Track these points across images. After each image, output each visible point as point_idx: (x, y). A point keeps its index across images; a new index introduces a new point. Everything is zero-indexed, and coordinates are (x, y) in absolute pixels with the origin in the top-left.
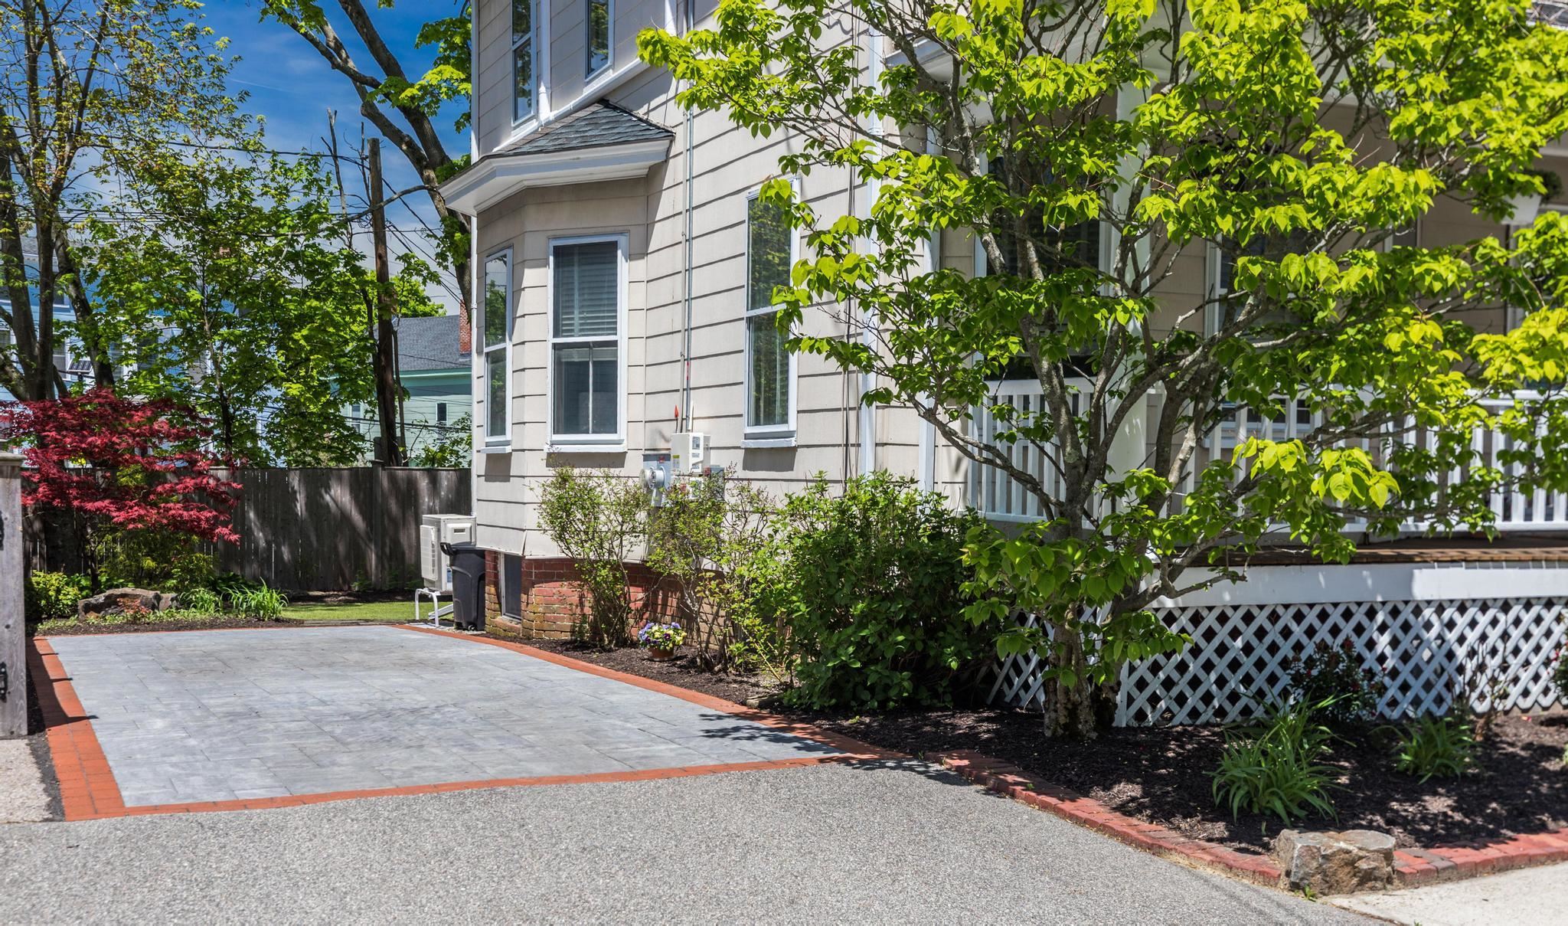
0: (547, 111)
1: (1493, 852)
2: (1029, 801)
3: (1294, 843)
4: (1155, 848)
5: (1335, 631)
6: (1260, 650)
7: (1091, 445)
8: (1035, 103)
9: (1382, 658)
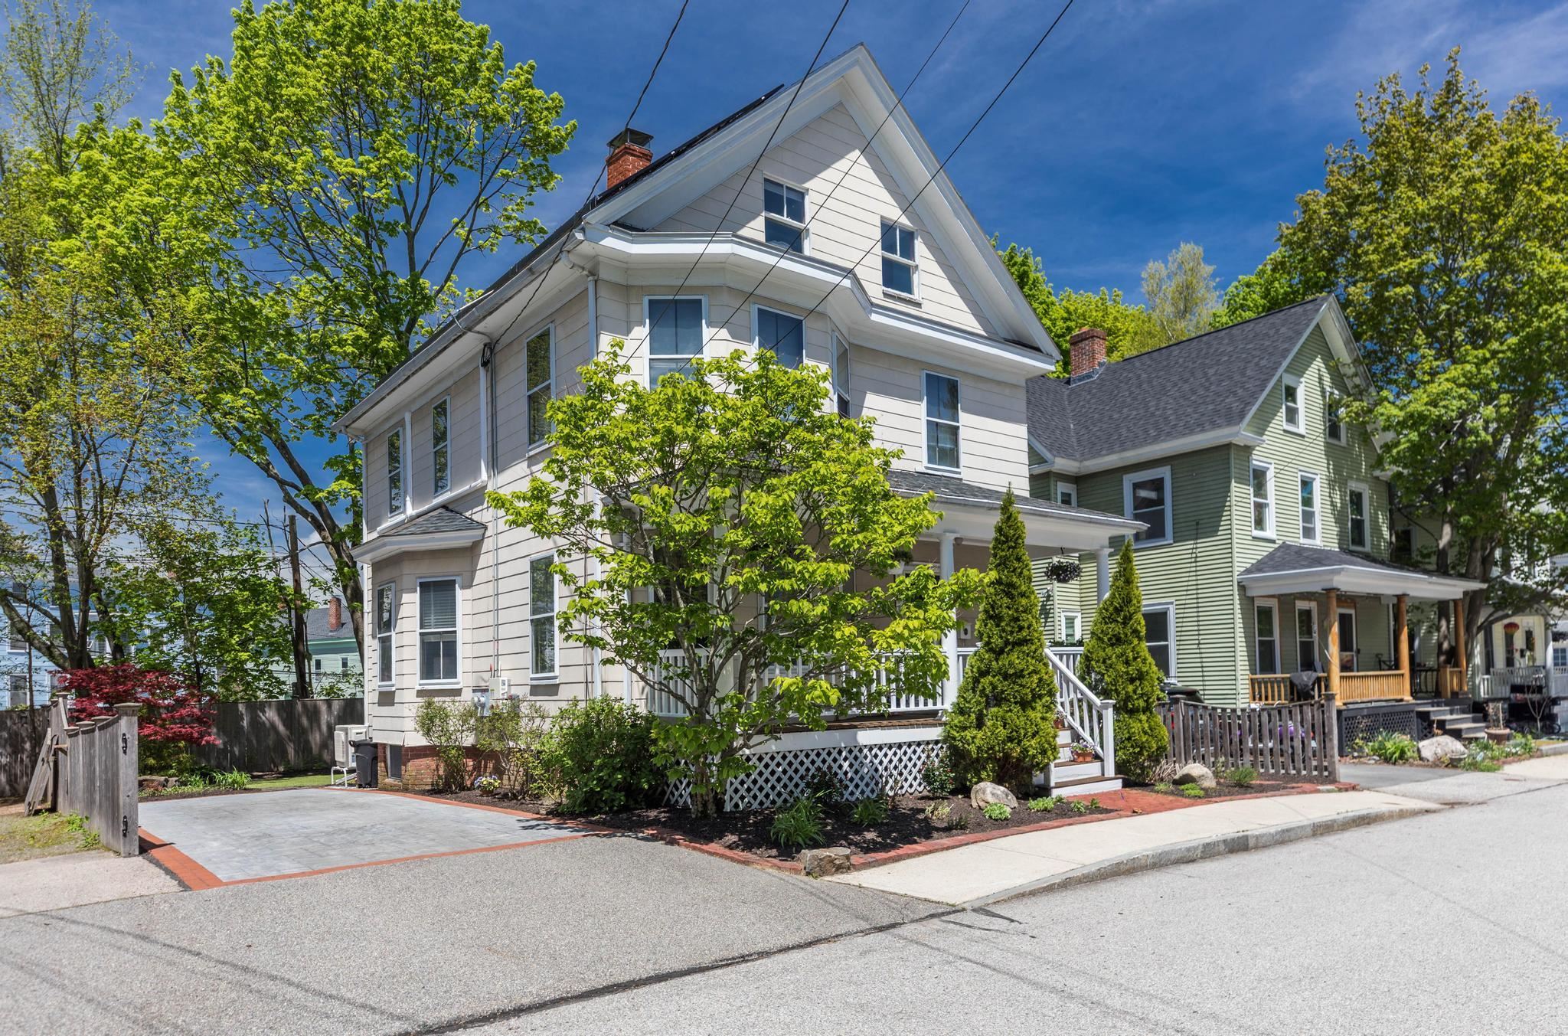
0: (410, 510)
1: (893, 853)
2: (687, 847)
3: (808, 854)
4: (746, 863)
5: (824, 761)
6: (790, 772)
7: (709, 680)
8: (680, 534)
9: (846, 773)
